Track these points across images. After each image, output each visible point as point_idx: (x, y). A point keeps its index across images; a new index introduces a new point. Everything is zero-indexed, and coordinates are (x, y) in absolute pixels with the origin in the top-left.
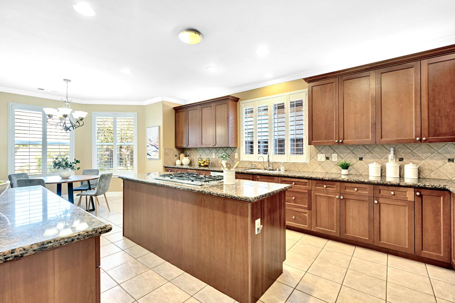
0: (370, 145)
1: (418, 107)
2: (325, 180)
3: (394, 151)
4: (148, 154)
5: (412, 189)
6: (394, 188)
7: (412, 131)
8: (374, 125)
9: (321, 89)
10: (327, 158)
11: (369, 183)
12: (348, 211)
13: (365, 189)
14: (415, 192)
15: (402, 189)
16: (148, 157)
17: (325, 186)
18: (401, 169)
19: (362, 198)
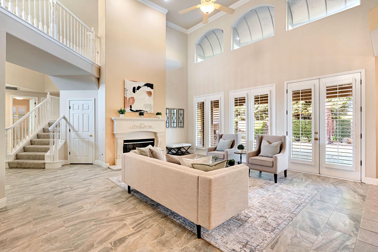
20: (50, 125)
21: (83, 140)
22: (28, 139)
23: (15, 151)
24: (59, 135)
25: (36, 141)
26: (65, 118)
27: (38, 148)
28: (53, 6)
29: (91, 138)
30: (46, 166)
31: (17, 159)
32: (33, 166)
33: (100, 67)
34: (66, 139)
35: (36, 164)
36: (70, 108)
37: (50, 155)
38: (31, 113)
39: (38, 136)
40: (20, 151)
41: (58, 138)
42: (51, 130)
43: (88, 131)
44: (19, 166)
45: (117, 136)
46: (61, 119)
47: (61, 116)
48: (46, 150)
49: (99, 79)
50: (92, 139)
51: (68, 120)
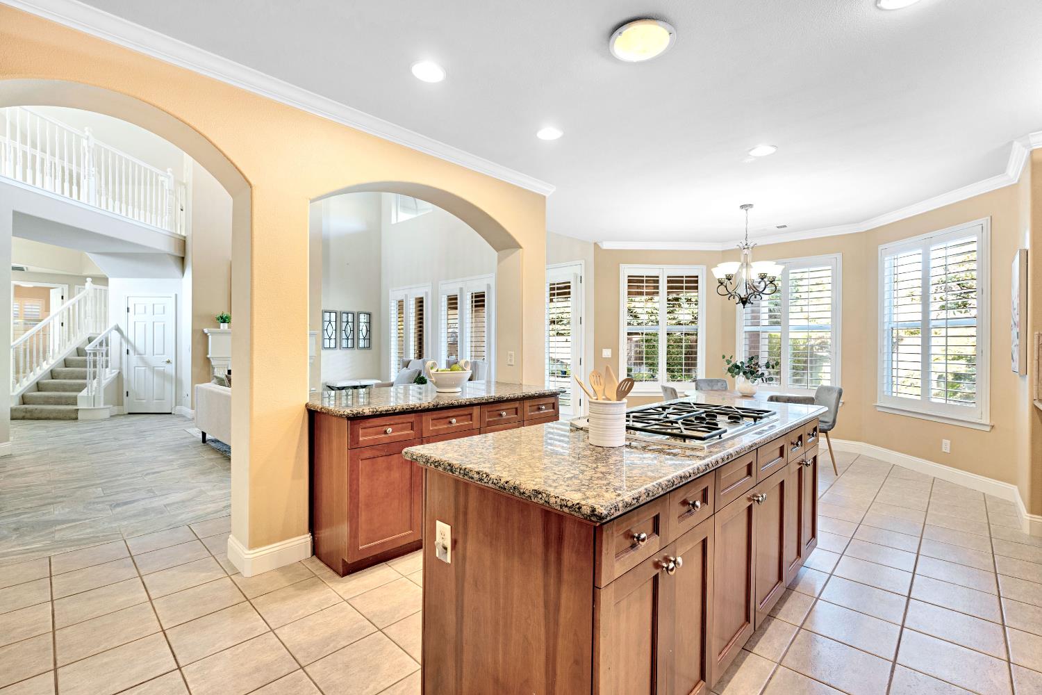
20: (90, 340)
21: (153, 369)
22: (46, 367)
23: (19, 390)
24: (107, 361)
25: (62, 372)
26: (118, 329)
27: (64, 384)
28: (89, 151)
29: (168, 365)
30: (80, 415)
31: (24, 404)
32: (54, 415)
33: (185, 237)
34: (121, 369)
35: (60, 411)
36: (128, 311)
37: (88, 396)
38: (53, 318)
39: (66, 363)
40: (30, 390)
41: (104, 365)
42: (89, 350)
43: (162, 353)
44: (28, 415)
45: (213, 363)
46: (110, 331)
47: (112, 324)
48: (80, 388)
49: (183, 259)
50: (170, 369)
51: (125, 333)
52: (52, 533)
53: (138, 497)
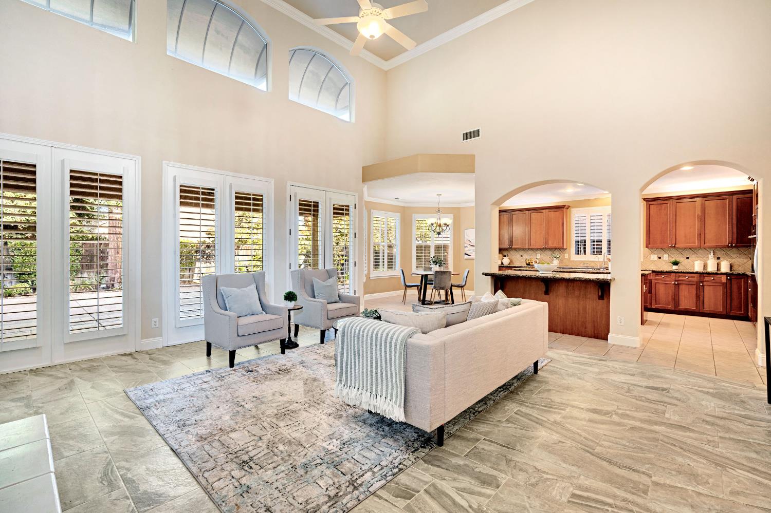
0: (695, 248)
1: (730, 225)
2: (664, 272)
3: (714, 252)
4: (466, 254)
5: (726, 276)
6: (714, 275)
7: (726, 240)
8: (700, 235)
9: (657, 207)
10: (660, 258)
11: (697, 273)
12: (680, 292)
13: (694, 277)
14: (727, 277)
15: (718, 276)
16: (466, 257)
17: (663, 276)
18: (718, 265)
19: (691, 283)
52: (716, 389)
53: (643, 389)
